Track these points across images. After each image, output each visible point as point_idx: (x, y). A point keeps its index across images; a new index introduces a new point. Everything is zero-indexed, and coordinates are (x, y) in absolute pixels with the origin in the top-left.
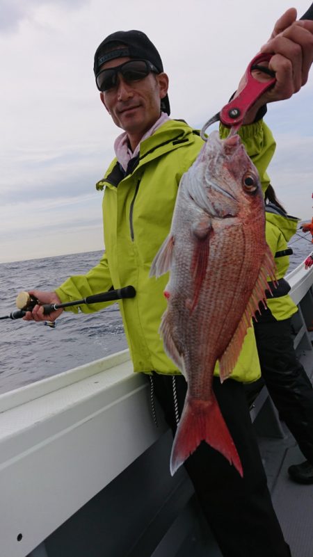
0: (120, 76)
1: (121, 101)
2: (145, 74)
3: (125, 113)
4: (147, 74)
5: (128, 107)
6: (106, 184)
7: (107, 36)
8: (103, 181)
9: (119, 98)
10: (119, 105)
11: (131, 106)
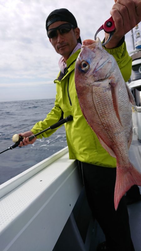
0: (58, 31)
1: (59, 43)
2: (69, 29)
3: (61, 48)
4: (71, 29)
5: (62, 46)
6: (58, 81)
7: (51, 12)
8: (56, 80)
9: (58, 42)
10: (58, 44)
11: (63, 45)
